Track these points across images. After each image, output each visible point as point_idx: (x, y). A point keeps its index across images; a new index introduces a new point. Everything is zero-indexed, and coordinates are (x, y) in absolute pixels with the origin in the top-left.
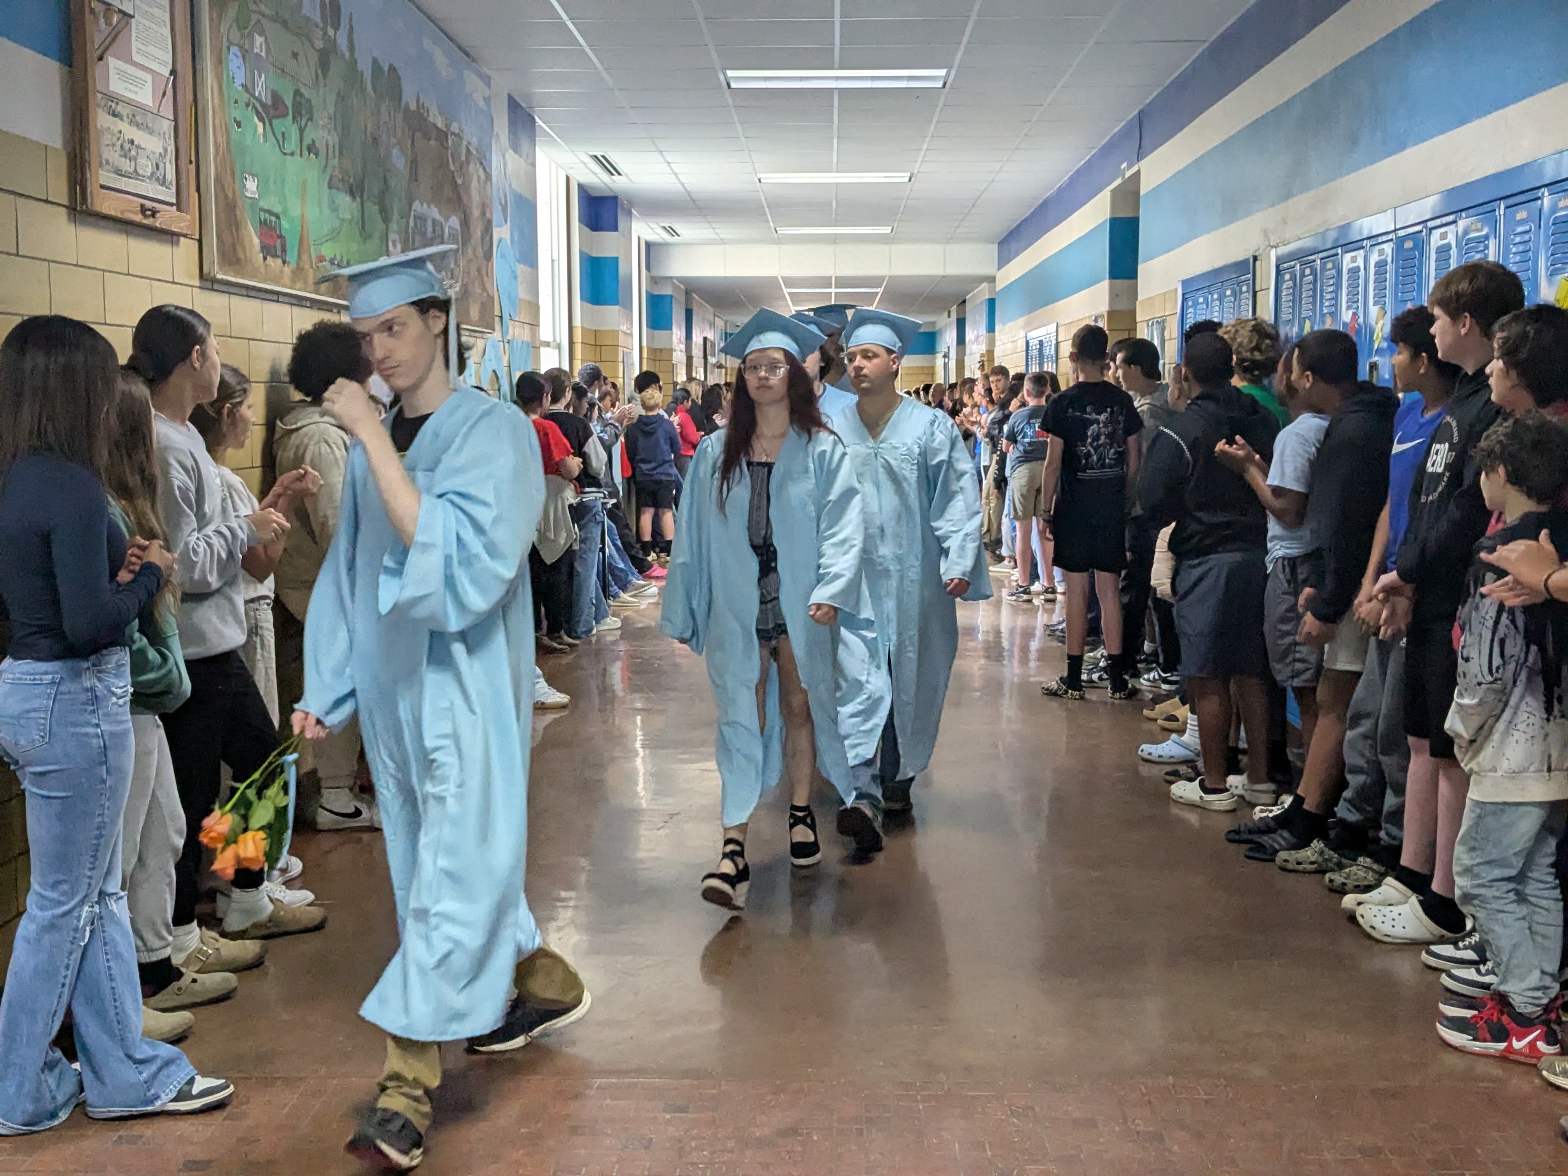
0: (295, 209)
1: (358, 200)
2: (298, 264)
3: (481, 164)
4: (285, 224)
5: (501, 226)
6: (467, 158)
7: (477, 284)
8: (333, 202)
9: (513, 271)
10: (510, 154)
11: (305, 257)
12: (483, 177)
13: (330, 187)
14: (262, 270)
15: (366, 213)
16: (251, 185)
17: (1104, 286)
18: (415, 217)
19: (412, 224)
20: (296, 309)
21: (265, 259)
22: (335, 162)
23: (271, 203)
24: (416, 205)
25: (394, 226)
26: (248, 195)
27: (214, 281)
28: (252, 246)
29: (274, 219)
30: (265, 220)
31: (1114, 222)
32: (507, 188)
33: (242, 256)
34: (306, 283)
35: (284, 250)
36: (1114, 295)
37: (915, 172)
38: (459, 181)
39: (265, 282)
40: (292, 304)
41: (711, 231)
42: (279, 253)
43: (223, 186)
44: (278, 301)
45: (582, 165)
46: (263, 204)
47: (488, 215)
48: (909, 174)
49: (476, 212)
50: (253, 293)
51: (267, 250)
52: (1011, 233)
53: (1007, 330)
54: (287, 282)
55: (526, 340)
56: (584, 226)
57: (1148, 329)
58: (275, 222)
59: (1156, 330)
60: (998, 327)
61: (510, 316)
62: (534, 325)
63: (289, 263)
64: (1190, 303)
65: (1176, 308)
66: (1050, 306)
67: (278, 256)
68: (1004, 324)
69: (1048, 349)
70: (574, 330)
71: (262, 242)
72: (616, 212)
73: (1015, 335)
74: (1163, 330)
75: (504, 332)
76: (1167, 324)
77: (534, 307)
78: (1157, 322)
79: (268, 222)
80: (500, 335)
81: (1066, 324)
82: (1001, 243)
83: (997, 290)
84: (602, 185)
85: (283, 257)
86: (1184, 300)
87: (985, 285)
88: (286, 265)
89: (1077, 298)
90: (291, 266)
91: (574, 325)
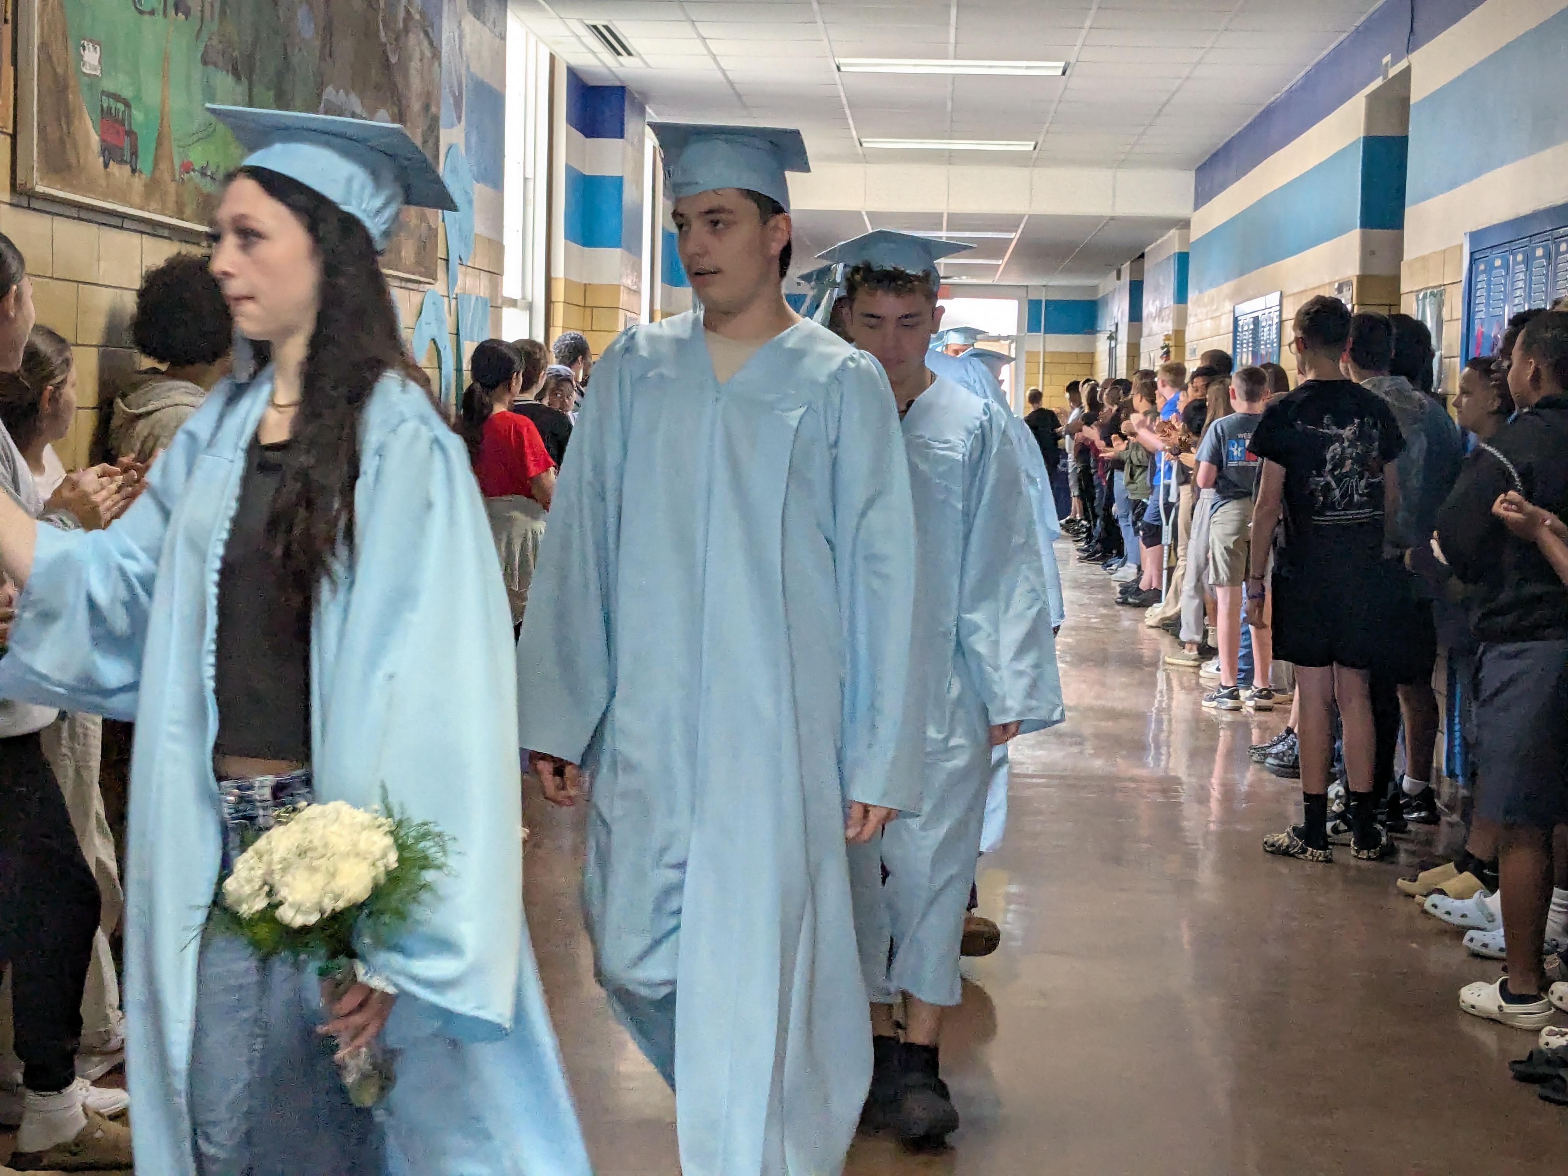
0: (152, 93)
1: (245, 79)
2: (153, 173)
3: (426, 34)
4: (138, 116)
5: (452, 126)
6: (406, 25)
8: (209, 85)
9: (467, 193)
10: (469, 23)
11: (164, 166)
12: (428, 54)
13: (205, 62)
14: (102, 182)
15: (256, 101)
16: (91, 57)
17: (1355, 236)
20: (148, 242)
21: (106, 165)
22: (215, 26)
23: (120, 84)
24: (329, 93)
27: (32, 195)
28: (88, 145)
29: (121, 106)
30: (109, 109)
31: (1370, 142)
32: (463, 72)
33: (73, 161)
34: (164, 202)
35: (134, 153)
36: (1368, 253)
37: (1072, 60)
38: (394, 59)
39: (105, 197)
40: (142, 233)
42: (127, 157)
43: (50, 58)
44: (122, 228)
45: (574, 40)
46: (109, 85)
47: (433, 109)
48: (1062, 64)
49: (416, 105)
50: (86, 215)
51: (109, 153)
52: (1215, 155)
53: (1206, 300)
54: (137, 200)
55: (482, 295)
56: (574, 130)
57: (1418, 300)
58: (124, 112)
59: (1430, 305)
60: (1192, 295)
61: (461, 259)
62: (495, 274)
63: (141, 172)
64: (1482, 267)
65: (1460, 274)
66: (1271, 266)
67: (126, 162)
68: (1201, 291)
69: (1266, 329)
70: (553, 283)
71: (103, 140)
72: (622, 110)
73: (1216, 310)
74: (1440, 306)
75: (451, 282)
76: (1446, 298)
77: (496, 248)
78: (1432, 294)
79: (113, 111)
80: (445, 288)
81: (1294, 294)
82: (1200, 171)
83: (1192, 240)
84: (604, 70)
85: (133, 163)
86: (1473, 261)
87: (1173, 232)
88: (137, 174)
89: (1310, 255)
90: (143, 176)
91: (553, 275)
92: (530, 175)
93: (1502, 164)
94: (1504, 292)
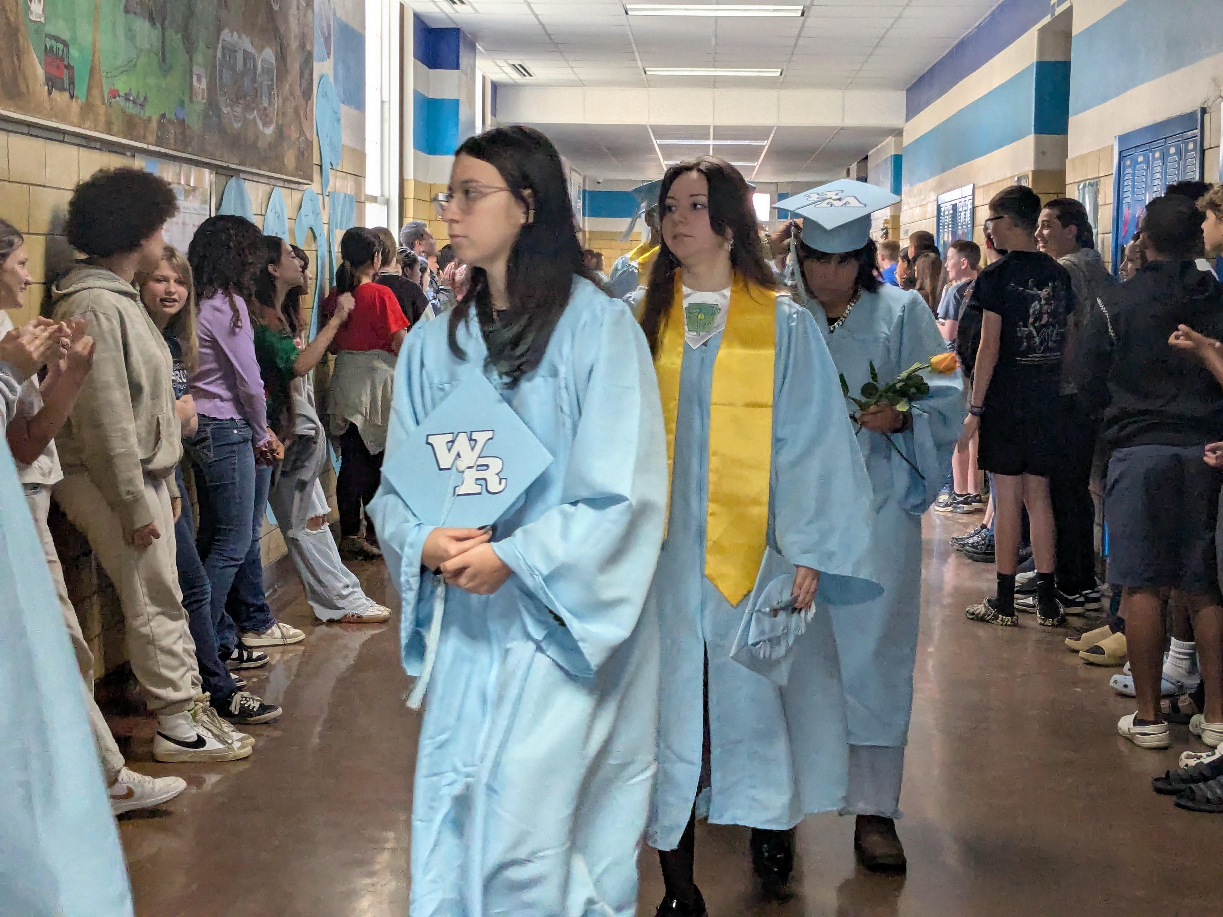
0: (85, 36)
1: (158, 25)
2: (87, 98)
4: (74, 52)
5: (323, 61)
7: (293, 127)
8: (130, 30)
9: (336, 113)
11: (96, 92)
13: (127, 11)
14: (47, 105)
15: (167, 42)
16: (37, 8)
17: (1030, 139)
18: (223, 48)
19: (219, 54)
20: (84, 152)
21: (50, 93)
23: (60, 29)
24: (225, 34)
25: (199, 58)
26: (33, 18)
28: (36, 77)
29: (61, 46)
30: (52, 47)
31: (1042, 67)
32: (332, 17)
33: (23, 89)
34: (95, 121)
35: (72, 82)
36: (1040, 153)
37: (809, 4)
38: (276, 8)
39: (49, 118)
40: (79, 145)
41: (568, 70)
42: (66, 85)
43: (4, 9)
44: (63, 141)
46: (50, 29)
47: (308, 48)
48: (801, 8)
49: (294, 45)
50: (35, 132)
51: (53, 83)
52: (922, 78)
53: (916, 192)
54: (76, 120)
55: (349, 193)
56: (419, 63)
57: (1079, 190)
58: (63, 51)
59: (1089, 192)
60: (905, 189)
61: (331, 164)
62: (359, 176)
63: (77, 98)
64: (1128, 163)
65: (1112, 168)
66: (965, 164)
67: (65, 90)
68: (911, 185)
69: (962, 214)
70: (405, 183)
71: (46, 72)
72: (458, 46)
73: (924, 199)
74: (1096, 194)
75: (324, 184)
76: (1101, 188)
77: (360, 156)
78: (1089, 184)
79: (54, 49)
80: (320, 187)
81: (984, 186)
82: (908, 90)
83: (904, 146)
84: (442, 15)
85: (71, 90)
86: (1121, 158)
87: (890, 140)
88: (74, 100)
89: (997, 155)
90: (79, 101)
91: (405, 177)
92: (386, 99)
93: (1143, 82)
94: (1146, 183)
